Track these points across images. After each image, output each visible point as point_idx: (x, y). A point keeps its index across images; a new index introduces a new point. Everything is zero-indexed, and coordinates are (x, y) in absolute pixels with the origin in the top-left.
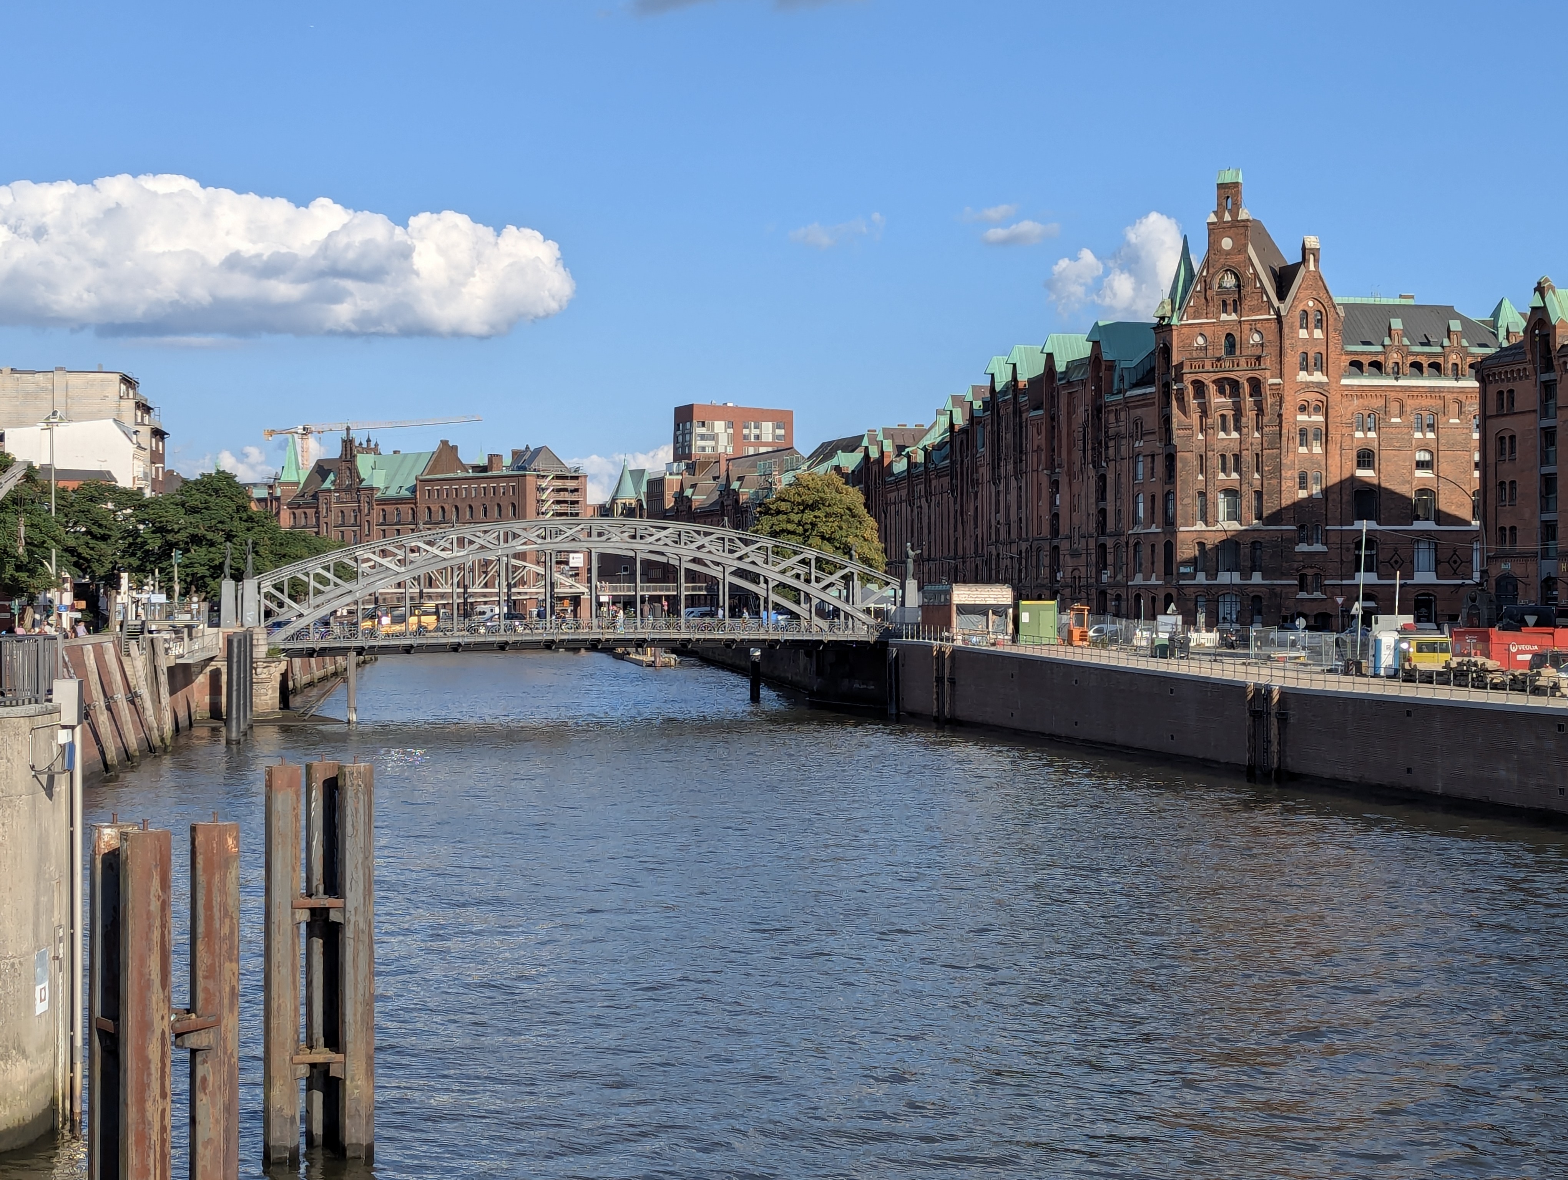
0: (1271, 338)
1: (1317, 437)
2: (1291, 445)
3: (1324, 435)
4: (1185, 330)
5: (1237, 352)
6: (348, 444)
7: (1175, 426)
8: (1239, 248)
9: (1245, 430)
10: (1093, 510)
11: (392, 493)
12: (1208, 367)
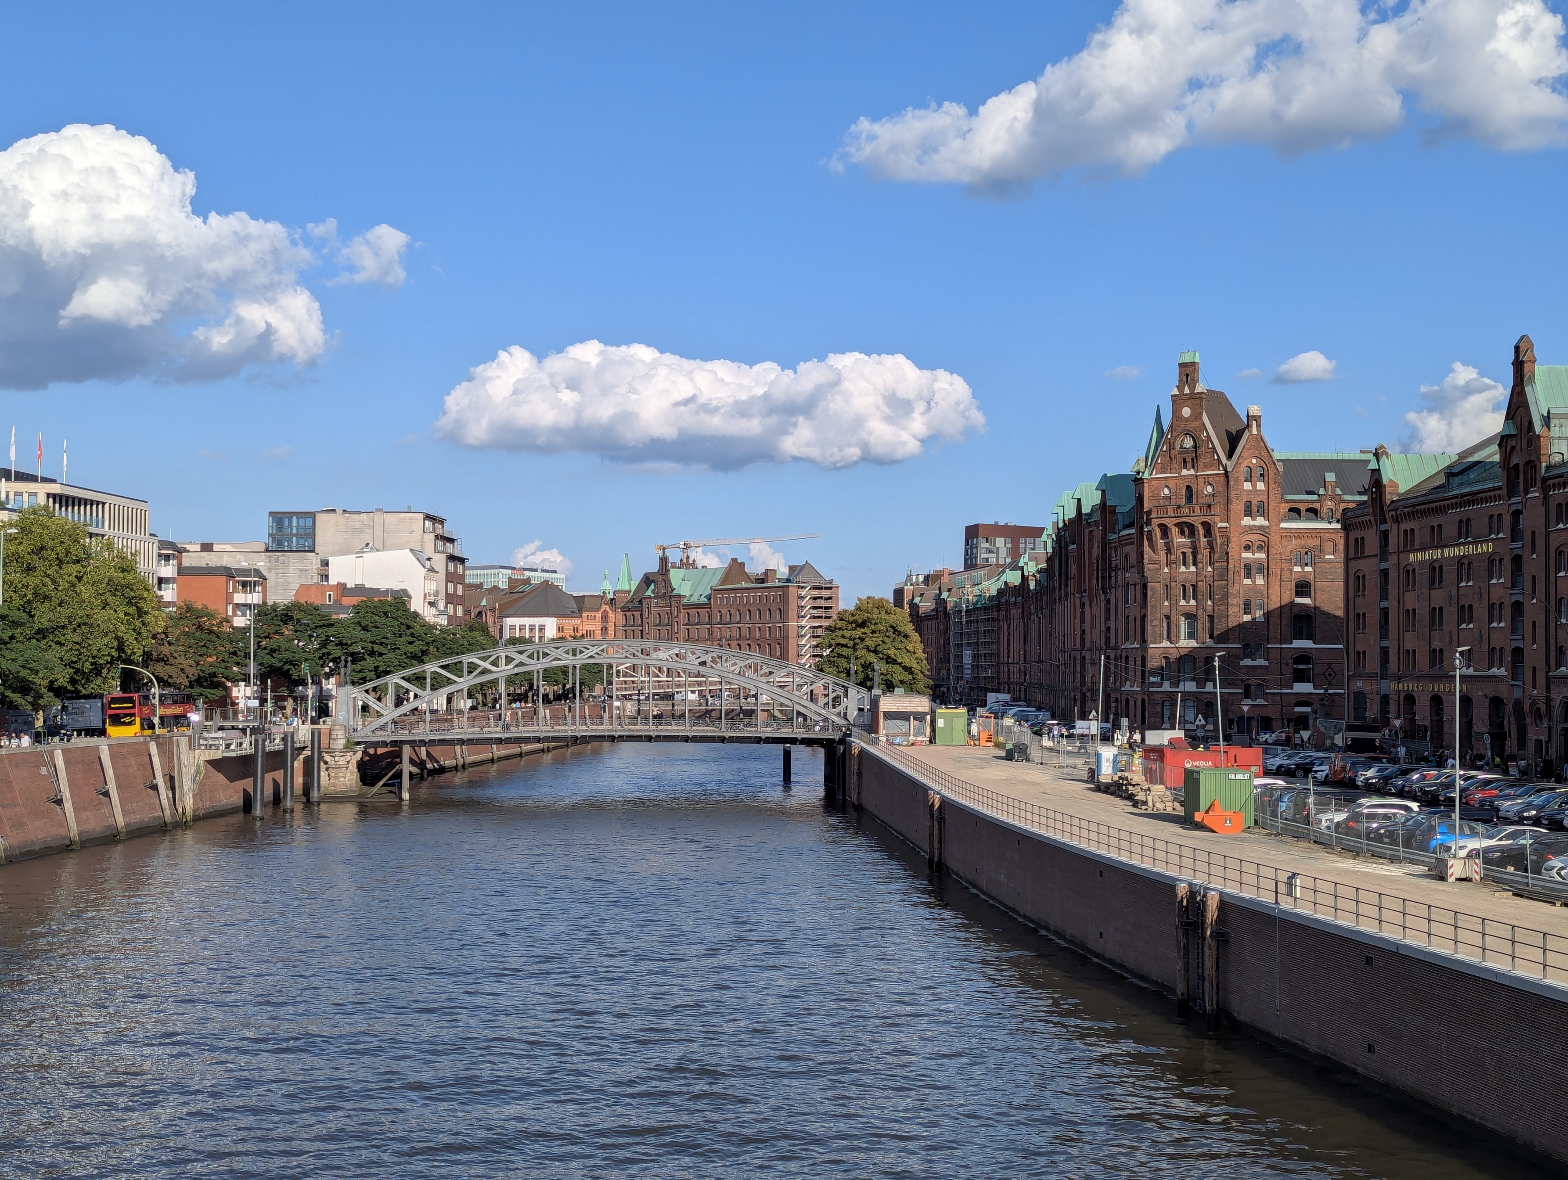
0: (1220, 489)
1: (1260, 570)
2: (1237, 578)
3: (1265, 569)
4: (1154, 483)
5: (1194, 502)
6: (664, 560)
7: (1146, 561)
8: (1196, 416)
9: (1200, 565)
10: (1103, 629)
11: (694, 600)
12: (1170, 513)
